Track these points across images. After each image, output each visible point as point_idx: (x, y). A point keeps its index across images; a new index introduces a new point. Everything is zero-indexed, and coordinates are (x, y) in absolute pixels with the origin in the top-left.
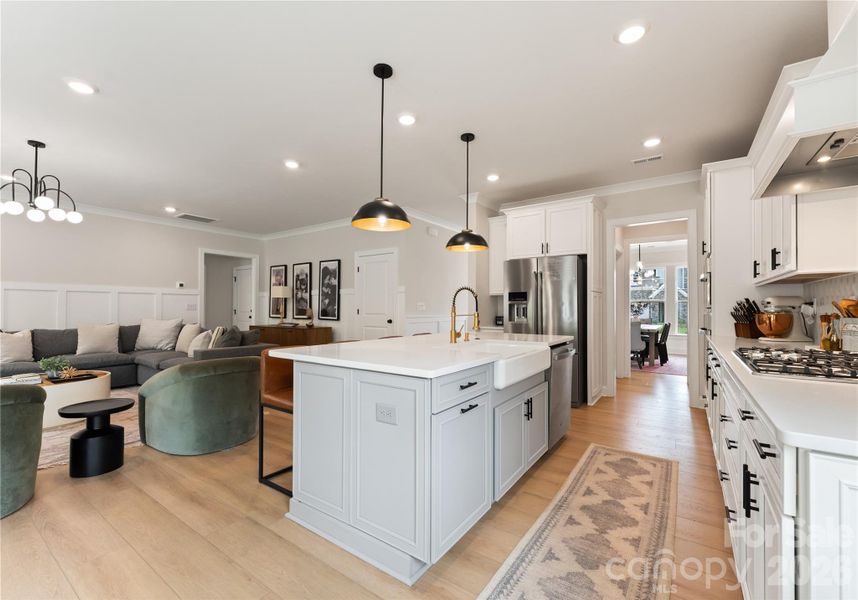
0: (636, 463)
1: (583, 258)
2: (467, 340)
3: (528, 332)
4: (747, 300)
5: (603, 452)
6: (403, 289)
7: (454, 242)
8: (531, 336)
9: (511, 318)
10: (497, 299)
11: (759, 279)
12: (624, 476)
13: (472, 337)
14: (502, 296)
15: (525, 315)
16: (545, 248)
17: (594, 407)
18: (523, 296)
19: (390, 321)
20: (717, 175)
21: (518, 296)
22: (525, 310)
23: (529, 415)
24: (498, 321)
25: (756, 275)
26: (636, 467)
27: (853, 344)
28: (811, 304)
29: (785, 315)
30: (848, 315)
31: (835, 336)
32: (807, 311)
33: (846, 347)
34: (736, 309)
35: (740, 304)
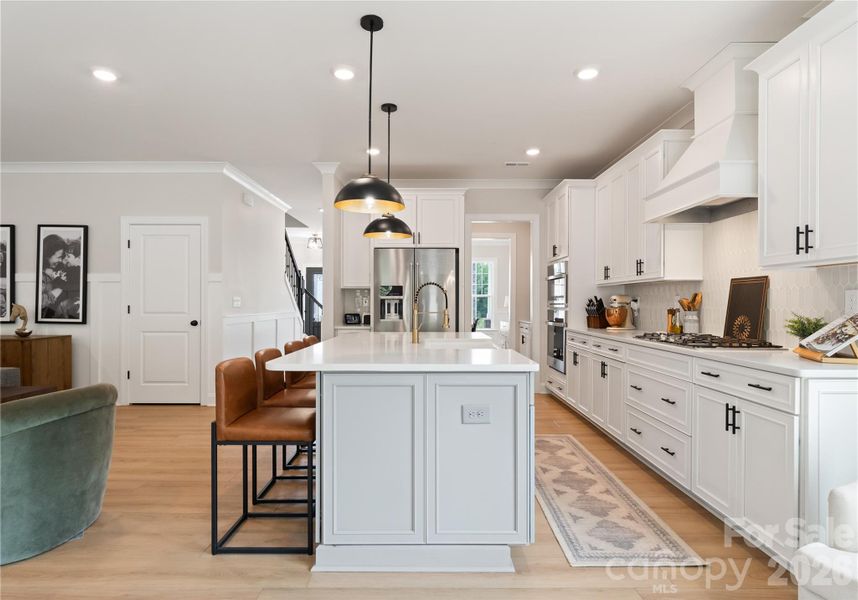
4: (596, 297)
11: (608, 281)
15: (398, 311)
16: (417, 237)
19: (194, 323)
20: (574, 190)
24: (348, 319)
25: (606, 277)
27: (691, 328)
28: (636, 301)
29: (623, 310)
30: (689, 309)
31: (678, 324)
32: (634, 306)
33: (687, 330)
34: (588, 306)
35: (591, 301)
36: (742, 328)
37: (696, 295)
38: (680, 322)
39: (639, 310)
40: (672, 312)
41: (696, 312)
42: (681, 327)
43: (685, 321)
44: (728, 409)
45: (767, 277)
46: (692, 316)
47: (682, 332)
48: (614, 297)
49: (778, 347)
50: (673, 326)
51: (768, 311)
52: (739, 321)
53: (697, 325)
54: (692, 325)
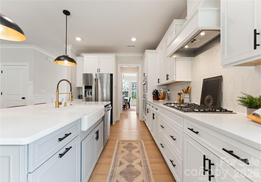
0: (132, 144)
1: (111, 75)
2: (65, 105)
3: (92, 101)
4: (156, 90)
5: (121, 143)
6: (32, 83)
7: (58, 59)
8: (94, 102)
9: (85, 96)
10: (79, 89)
11: (159, 84)
12: (130, 151)
13: (68, 104)
14: (82, 88)
15: (91, 94)
16: (99, 70)
17: (115, 125)
18: (91, 87)
19: (24, 98)
20: (149, 54)
21: (88, 87)
22: (91, 93)
23: (97, 138)
24: (80, 97)
25: (159, 82)
26: (133, 146)
27: (186, 101)
28: (169, 91)
29: (164, 94)
30: (186, 93)
31: (182, 99)
32: (169, 92)
33: (185, 102)
34: (153, 92)
35: (154, 91)
36: (209, 101)
37: (189, 87)
38: (183, 98)
39: (170, 94)
40: (179, 94)
41: (189, 94)
42: (183, 100)
43: (184, 97)
44: (205, 159)
45: (221, 76)
46: (187, 96)
47: (183, 102)
48: (161, 89)
49: (231, 112)
50: (180, 100)
51: (222, 93)
52: (207, 97)
53: (189, 99)
54: (187, 99)
